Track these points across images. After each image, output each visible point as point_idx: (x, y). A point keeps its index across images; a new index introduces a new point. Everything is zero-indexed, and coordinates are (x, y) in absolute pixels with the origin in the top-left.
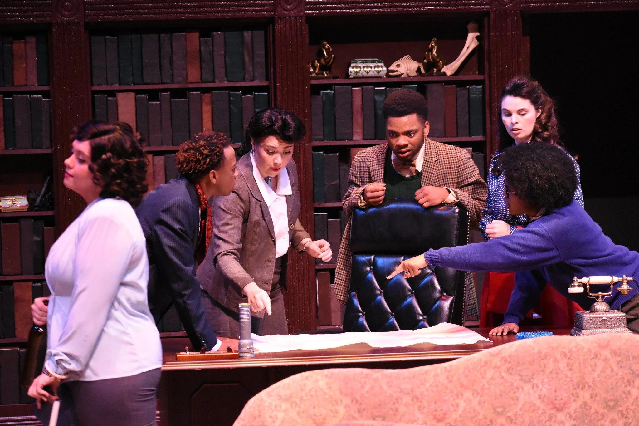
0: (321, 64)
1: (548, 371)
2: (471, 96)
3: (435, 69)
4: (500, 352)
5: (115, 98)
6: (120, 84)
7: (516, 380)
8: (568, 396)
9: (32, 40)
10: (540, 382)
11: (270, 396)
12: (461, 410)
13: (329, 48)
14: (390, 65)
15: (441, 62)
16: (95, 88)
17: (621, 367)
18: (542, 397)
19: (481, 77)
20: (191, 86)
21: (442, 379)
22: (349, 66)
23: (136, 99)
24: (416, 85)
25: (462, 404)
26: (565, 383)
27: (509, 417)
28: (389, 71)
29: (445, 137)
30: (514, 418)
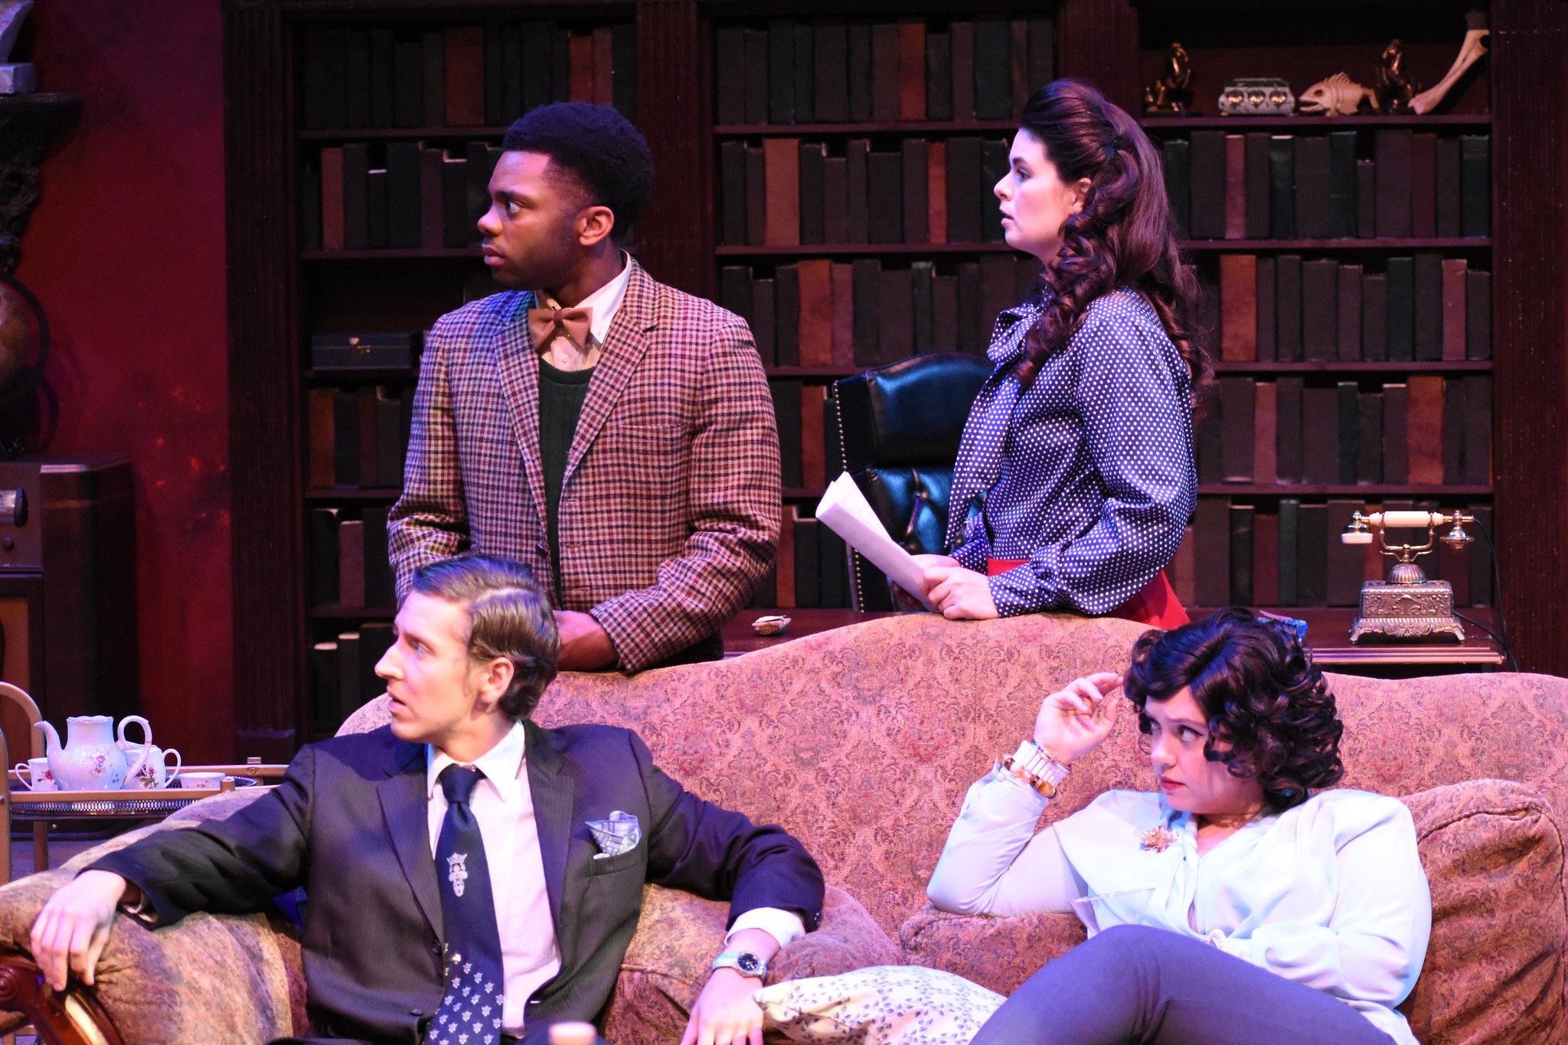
0: (1167, 87)
1: (911, 683)
2: (1466, 156)
3: (1396, 102)
4: (827, 642)
5: (760, 150)
6: (770, 123)
7: (847, 698)
8: (946, 733)
9: (604, 37)
10: (893, 704)
11: (379, 709)
12: (732, 752)
13: (1182, 56)
14: (1302, 93)
15: (1409, 86)
16: (722, 129)
17: (1057, 680)
18: (894, 732)
19: (1484, 119)
20: (904, 127)
21: (707, 691)
22: (1221, 92)
23: (800, 152)
24: (1355, 133)
25: (737, 741)
26: (941, 706)
27: (823, 770)
28: (1299, 104)
29: (1412, 237)
30: (831, 773)
